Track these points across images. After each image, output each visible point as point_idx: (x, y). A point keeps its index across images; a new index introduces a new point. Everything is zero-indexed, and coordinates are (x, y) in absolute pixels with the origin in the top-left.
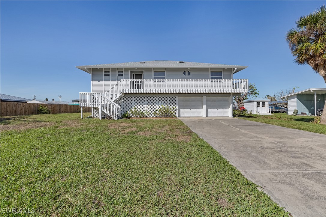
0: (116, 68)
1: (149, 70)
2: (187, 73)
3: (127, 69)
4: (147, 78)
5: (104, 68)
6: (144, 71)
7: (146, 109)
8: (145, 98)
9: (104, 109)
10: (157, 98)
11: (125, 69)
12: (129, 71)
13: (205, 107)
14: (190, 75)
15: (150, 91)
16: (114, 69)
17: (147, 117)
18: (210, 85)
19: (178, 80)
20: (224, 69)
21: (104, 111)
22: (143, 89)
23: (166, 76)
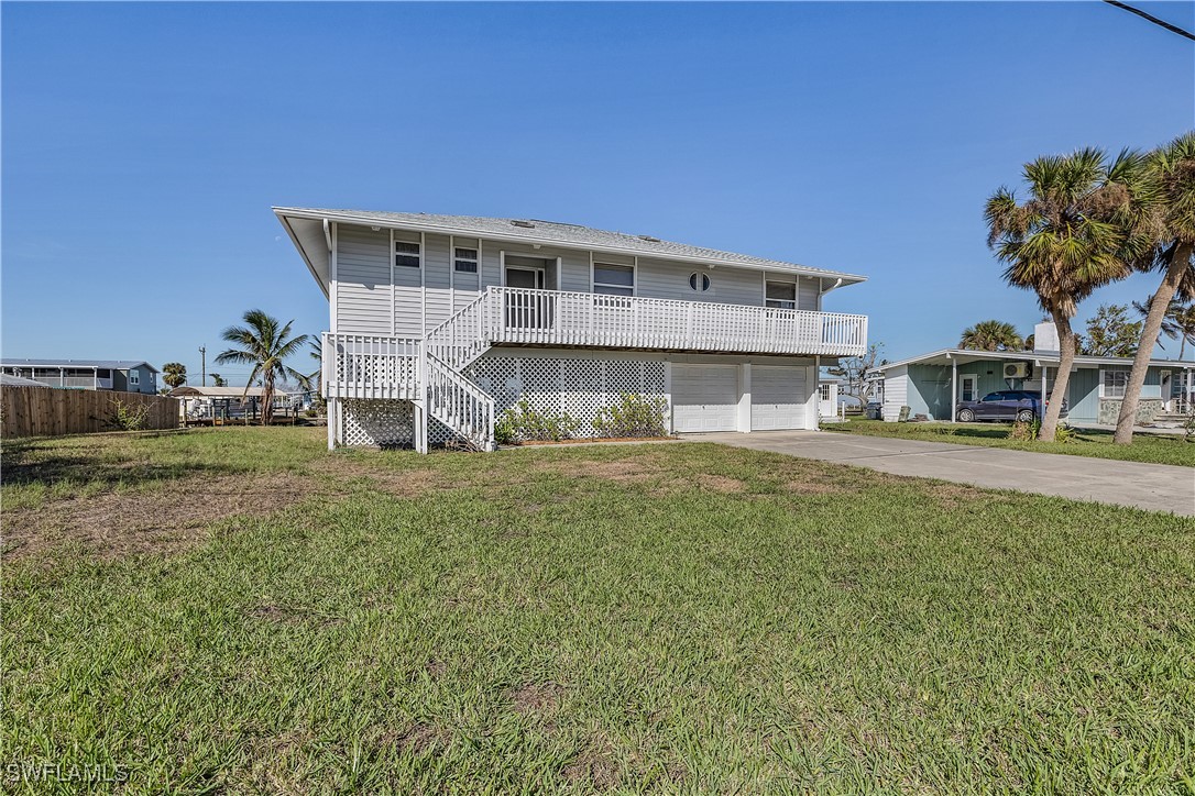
0: (446, 237)
1: (576, 256)
2: (699, 282)
3: (493, 246)
4: (570, 287)
5: (395, 230)
6: (559, 260)
7: (563, 407)
8: (562, 365)
9: (438, 410)
10: (603, 366)
11: (487, 242)
12: (502, 253)
13: (747, 397)
14: (711, 290)
15: (597, 339)
16: (438, 240)
17: (567, 437)
18: (764, 327)
19: (691, 303)
20: (803, 278)
21: (437, 416)
22: (553, 331)
23: (635, 287)
